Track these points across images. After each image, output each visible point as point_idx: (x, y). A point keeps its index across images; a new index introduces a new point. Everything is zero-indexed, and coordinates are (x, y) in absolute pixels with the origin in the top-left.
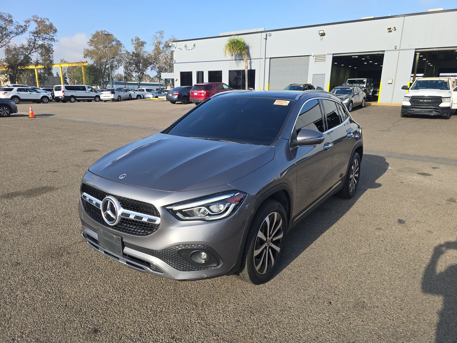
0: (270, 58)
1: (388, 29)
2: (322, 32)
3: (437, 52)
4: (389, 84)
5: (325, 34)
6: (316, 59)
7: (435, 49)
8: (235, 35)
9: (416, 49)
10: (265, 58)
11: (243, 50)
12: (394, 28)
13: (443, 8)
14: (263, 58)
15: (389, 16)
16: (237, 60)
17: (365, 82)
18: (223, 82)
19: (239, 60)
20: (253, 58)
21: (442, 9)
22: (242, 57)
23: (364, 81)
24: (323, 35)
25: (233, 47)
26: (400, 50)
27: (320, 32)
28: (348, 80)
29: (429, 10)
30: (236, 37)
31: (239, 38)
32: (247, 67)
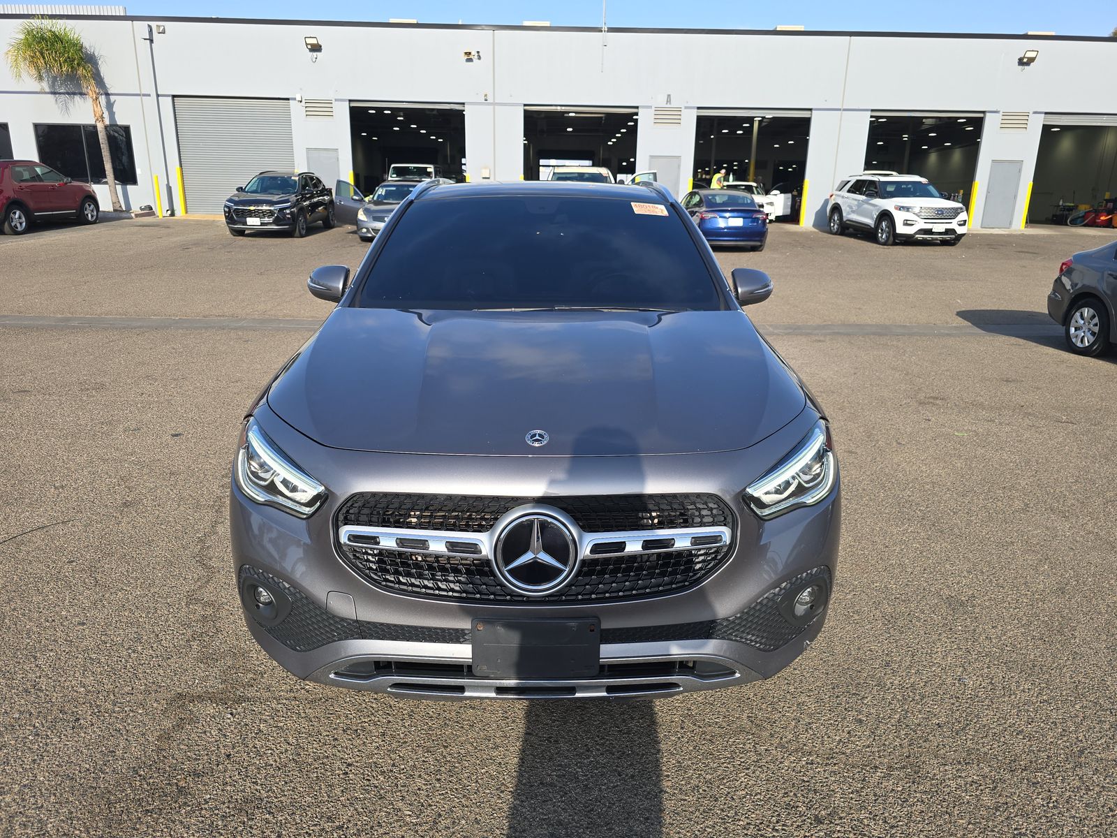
0: (174, 96)
1: (466, 53)
2: (314, 42)
3: (543, 115)
4: (484, 178)
5: (321, 46)
6: (308, 109)
7: (559, 108)
8: (43, 16)
9: (525, 105)
10: (158, 96)
11: (79, 65)
12: (478, 52)
13: (549, 22)
14: (149, 95)
15: (460, 23)
16: (60, 93)
17: (430, 173)
18: (16, 158)
19: (68, 93)
20: (116, 92)
21: (547, 24)
22: (79, 86)
23: (429, 170)
24: (316, 48)
25: (42, 54)
26: (494, 104)
27: (310, 41)
28: (393, 166)
29: (526, 23)
30: (47, 23)
31: (60, 26)
32: (102, 117)
